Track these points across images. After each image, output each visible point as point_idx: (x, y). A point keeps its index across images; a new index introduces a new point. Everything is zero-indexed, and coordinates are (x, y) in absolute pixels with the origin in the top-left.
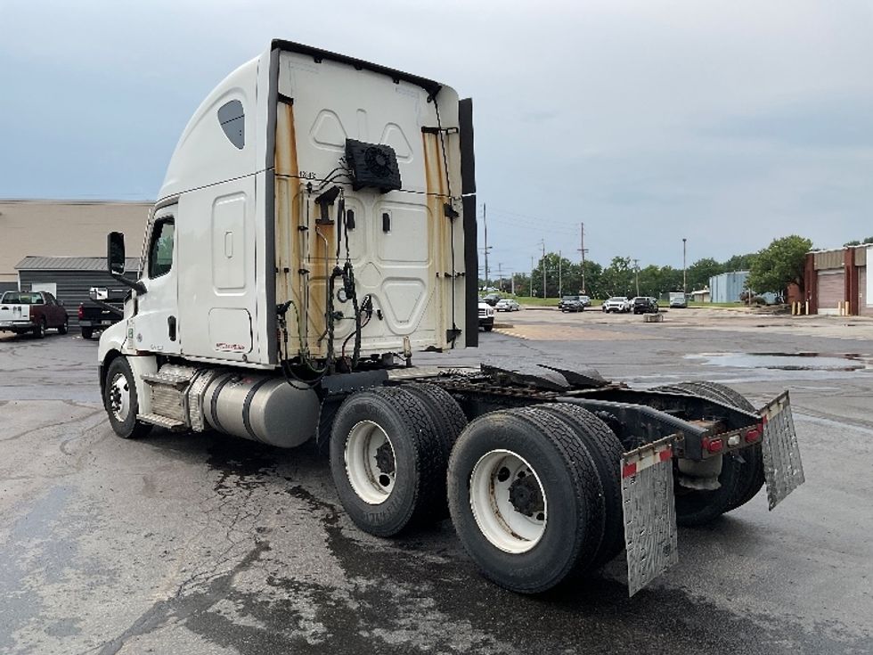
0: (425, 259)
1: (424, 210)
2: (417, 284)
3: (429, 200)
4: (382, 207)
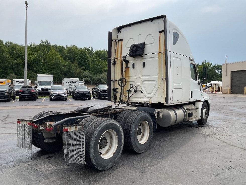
0: (157, 74)
1: (157, 58)
2: (154, 82)
3: (159, 55)
4: (143, 60)
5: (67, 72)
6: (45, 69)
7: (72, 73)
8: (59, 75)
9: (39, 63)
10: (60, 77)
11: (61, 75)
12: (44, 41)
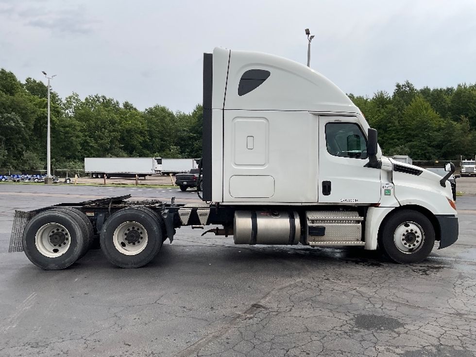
5: (444, 142)
6: (398, 139)
7: (454, 144)
8: (426, 149)
9: (389, 128)
10: (428, 153)
11: (430, 148)
12: (401, 84)
